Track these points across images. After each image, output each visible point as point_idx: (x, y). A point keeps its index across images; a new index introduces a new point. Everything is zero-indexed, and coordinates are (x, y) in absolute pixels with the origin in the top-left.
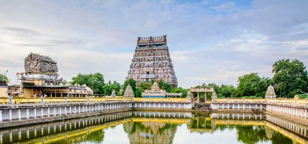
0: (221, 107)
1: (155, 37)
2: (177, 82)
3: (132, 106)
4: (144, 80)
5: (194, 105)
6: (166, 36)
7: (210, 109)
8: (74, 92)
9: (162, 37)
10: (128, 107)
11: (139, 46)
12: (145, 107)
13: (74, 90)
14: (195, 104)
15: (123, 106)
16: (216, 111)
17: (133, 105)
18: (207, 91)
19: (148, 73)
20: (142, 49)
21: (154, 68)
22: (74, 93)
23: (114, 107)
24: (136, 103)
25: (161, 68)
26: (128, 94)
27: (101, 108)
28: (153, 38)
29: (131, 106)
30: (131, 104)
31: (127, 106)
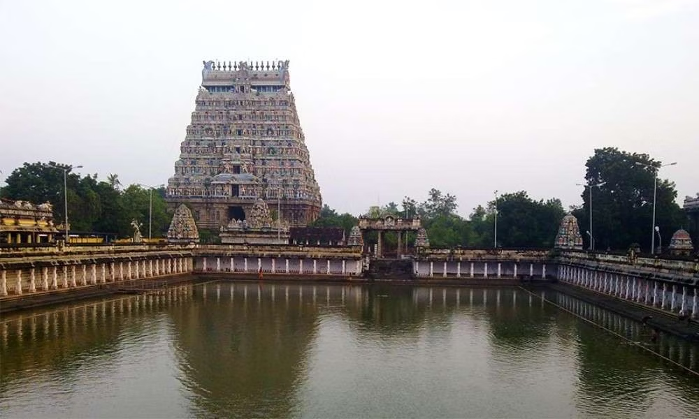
0: (441, 272)
1: (254, 65)
2: (320, 199)
3: (191, 265)
4: (226, 189)
5: (368, 265)
6: (287, 62)
7: (413, 277)
8: (15, 227)
9: (276, 65)
10: (181, 269)
11: (207, 87)
12: (232, 269)
13: (13, 221)
14: (371, 261)
15: (166, 267)
16: (425, 282)
17: (194, 263)
18: (403, 227)
19: (237, 169)
20: (215, 95)
21: (254, 155)
22: (12, 229)
23: (141, 268)
24: (205, 259)
25: (273, 158)
26: (179, 230)
27: (101, 274)
28: (249, 64)
29: (191, 268)
30: (191, 260)
31: (178, 266)
